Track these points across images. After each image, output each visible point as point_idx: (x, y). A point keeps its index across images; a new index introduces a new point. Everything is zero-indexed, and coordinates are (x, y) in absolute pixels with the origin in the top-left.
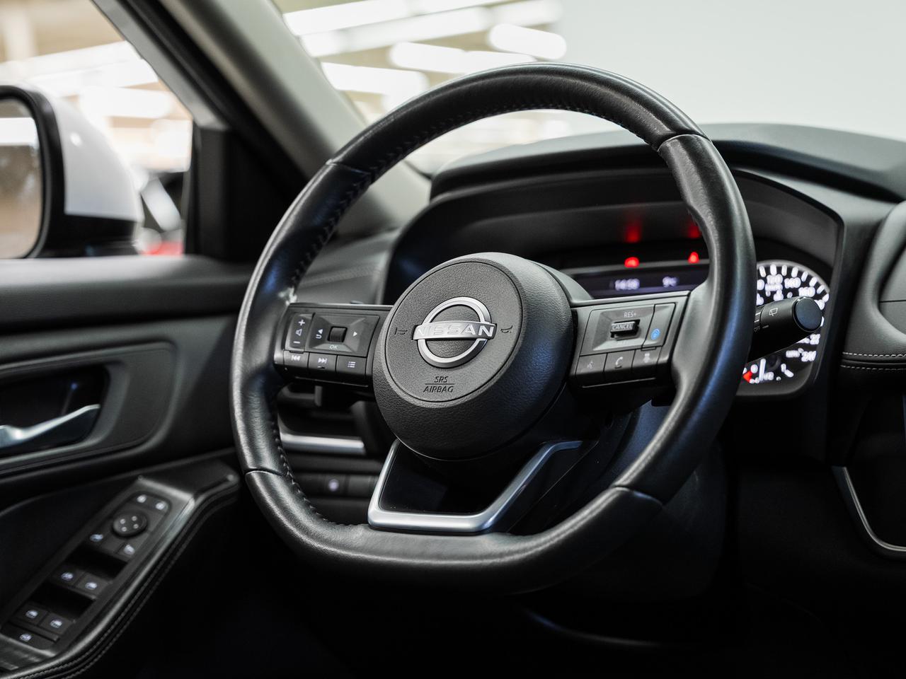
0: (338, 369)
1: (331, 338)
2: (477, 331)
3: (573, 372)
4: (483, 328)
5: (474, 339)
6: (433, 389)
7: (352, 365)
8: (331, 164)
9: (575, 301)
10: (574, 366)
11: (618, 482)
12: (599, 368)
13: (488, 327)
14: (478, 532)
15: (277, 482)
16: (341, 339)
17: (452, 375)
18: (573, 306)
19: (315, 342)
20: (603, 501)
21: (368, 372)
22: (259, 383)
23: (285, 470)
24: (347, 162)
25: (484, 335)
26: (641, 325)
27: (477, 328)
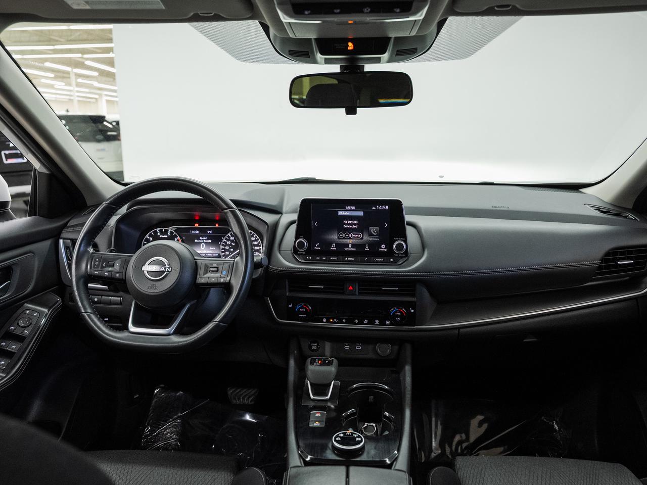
0: (112, 276)
1: (108, 266)
2: (165, 270)
3: (197, 282)
4: (167, 268)
5: (164, 272)
6: (151, 288)
7: (118, 275)
8: (104, 204)
9: (196, 258)
10: (197, 280)
11: (215, 320)
12: (206, 282)
13: (169, 268)
14: (169, 335)
15: (93, 316)
16: (113, 266)
17: (157, 284)
18: (195, 259)
19: (103, 267)
20: (210, 326)
21: (124, 278)
22: (82, 280)
23: (95, 312)
24: (111, 203)
25: (168, 271)
26: (219, 269)
27: (165, 268)
